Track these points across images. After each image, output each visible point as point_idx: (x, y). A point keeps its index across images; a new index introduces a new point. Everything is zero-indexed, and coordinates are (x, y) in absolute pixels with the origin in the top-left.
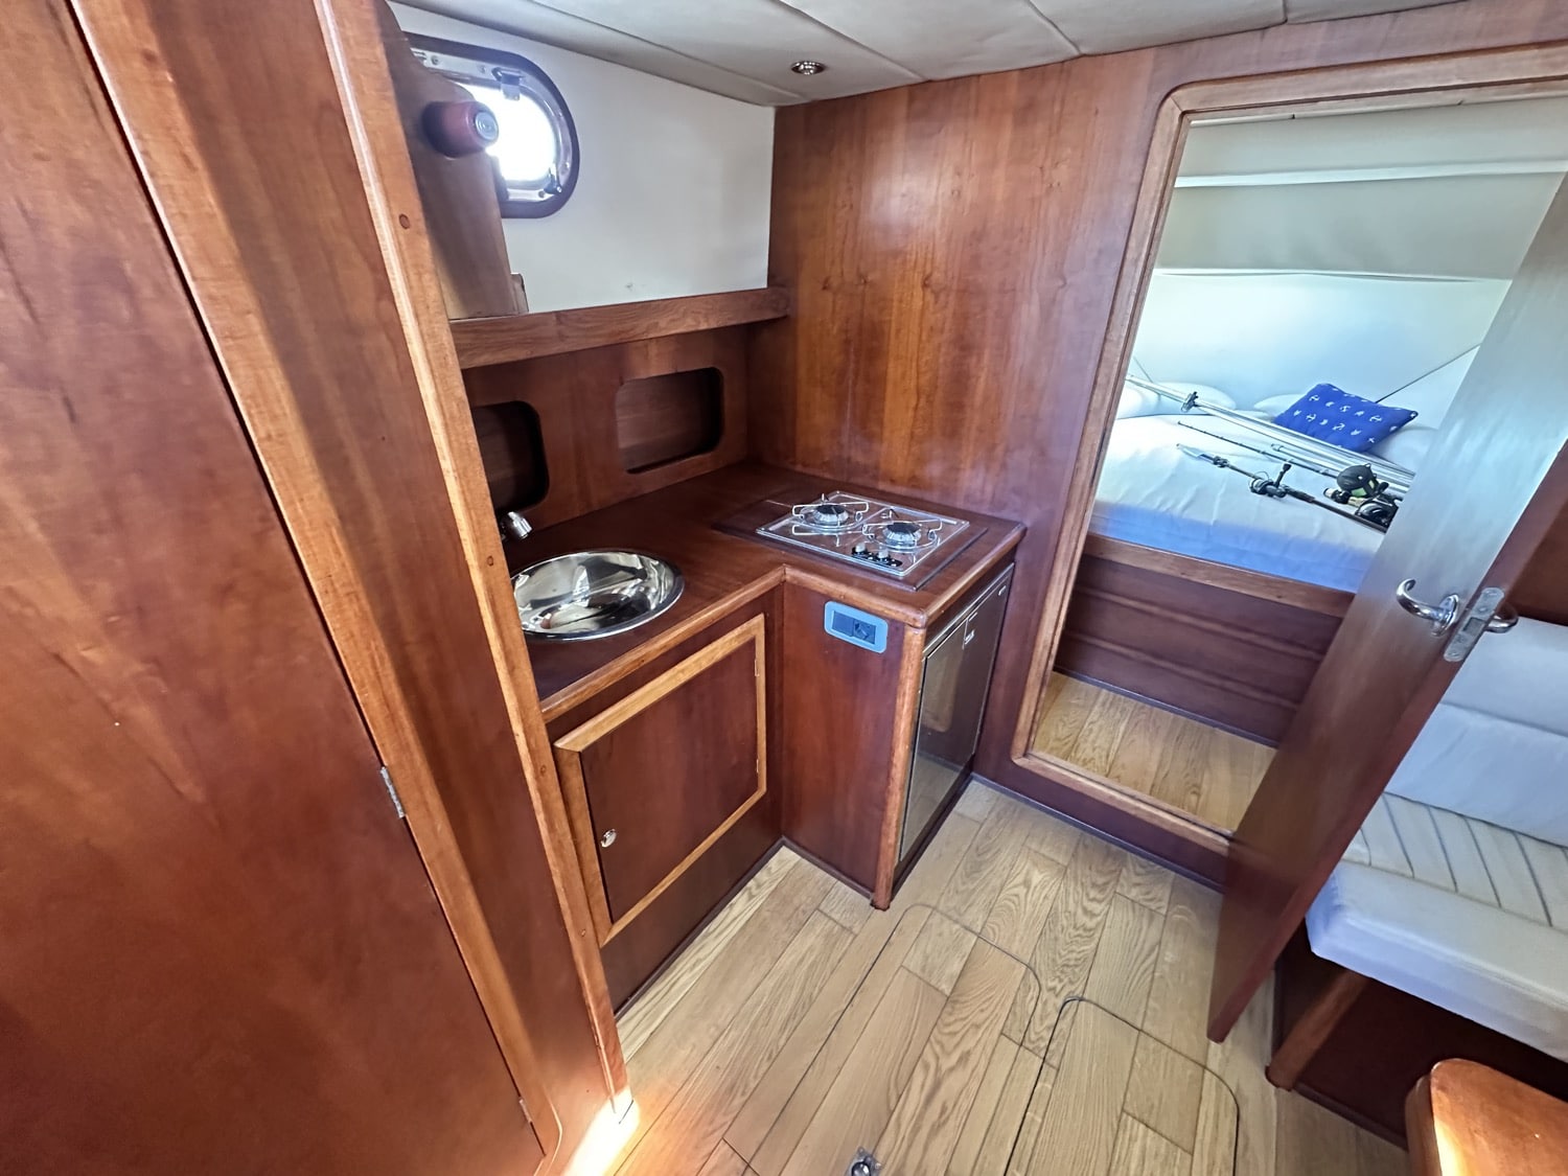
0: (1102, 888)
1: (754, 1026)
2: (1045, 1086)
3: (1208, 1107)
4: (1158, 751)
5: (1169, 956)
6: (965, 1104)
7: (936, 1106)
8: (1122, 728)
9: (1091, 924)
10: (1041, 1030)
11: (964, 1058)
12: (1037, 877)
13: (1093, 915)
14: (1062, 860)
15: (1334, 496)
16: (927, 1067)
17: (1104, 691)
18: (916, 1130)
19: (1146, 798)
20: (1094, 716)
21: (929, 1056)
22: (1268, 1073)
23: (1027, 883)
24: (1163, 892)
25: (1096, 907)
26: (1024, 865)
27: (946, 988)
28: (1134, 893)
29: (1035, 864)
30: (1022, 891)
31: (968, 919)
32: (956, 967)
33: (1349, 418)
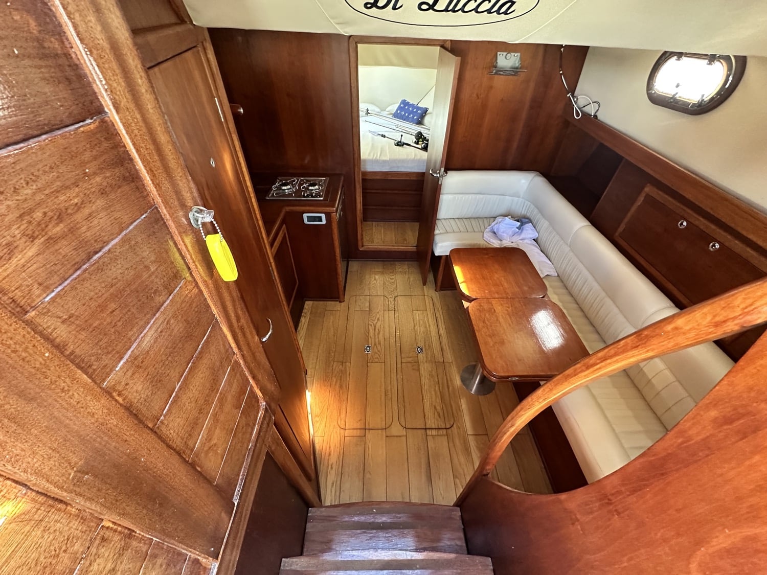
0: (393, 273)
1: (326, 340)
2: (397, 315)
3: (427, 301)
4: (393, 234)
5: (412, 279)
6: (382, 326)
7: (377, 330)
8: (383, 231)
9: (393, 281)
10: (391, 306)
11: (378, 319)
12: (377, 277)
13: (393, 279)
14: (381, 270)
15: (415, 143)
16: (371, 325)
17: (374, 223)
18: (375, 336)
19: (395, 245)
20: (374, 231)
21: (370, 323)
22: (436, 291)
23: (375, 279)
24: (406, 267)
25: (392, 277)
26: (373, 277)
27: (368, 309)
28: (400, 270)
29: (376, 274)
30: (375, 282)
31: (365, 294)
32: (367, 304)
33: (412, 112)
